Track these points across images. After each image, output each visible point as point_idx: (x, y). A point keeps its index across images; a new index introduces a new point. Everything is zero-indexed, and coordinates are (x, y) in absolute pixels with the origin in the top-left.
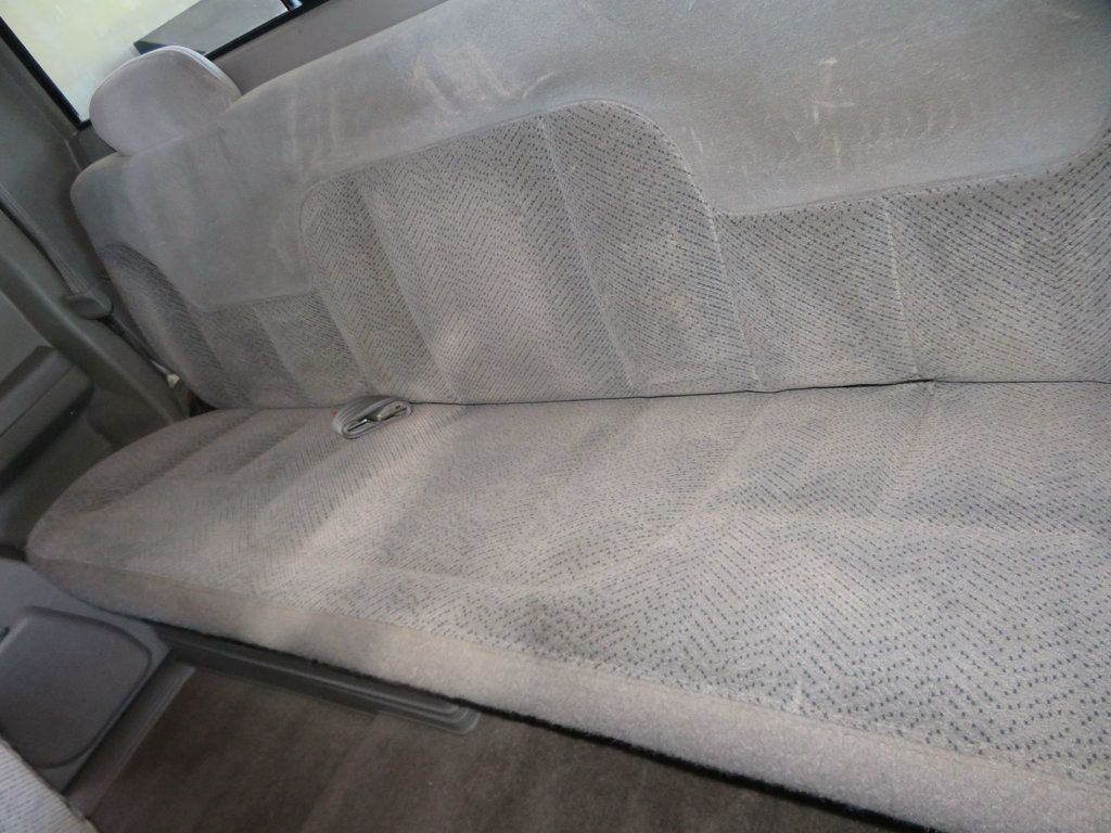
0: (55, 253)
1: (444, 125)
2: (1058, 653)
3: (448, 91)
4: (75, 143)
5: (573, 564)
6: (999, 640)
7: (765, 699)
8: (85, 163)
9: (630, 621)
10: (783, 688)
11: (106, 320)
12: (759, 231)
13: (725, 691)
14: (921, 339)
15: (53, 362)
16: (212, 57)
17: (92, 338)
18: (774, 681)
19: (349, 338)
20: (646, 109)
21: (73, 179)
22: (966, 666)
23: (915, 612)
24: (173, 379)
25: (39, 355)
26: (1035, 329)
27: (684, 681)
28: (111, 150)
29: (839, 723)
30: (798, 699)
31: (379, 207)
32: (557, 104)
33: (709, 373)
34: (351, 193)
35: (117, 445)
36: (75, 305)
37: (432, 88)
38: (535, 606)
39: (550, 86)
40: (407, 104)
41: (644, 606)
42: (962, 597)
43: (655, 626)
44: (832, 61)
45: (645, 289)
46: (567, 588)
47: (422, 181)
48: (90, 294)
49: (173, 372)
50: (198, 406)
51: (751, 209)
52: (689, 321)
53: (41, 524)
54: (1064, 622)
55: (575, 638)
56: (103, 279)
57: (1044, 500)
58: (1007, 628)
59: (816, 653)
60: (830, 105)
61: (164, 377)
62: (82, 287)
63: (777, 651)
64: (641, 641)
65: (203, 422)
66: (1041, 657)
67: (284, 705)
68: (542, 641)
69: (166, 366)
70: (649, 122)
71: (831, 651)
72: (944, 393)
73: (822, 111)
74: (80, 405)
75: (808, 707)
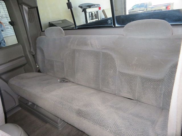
0: (31, 45)
1: (89, 48)
2: (141, 134)
3: (91, 45)
4: (40, 33)
5: (86, 107)
6: (135, 130)
7: (105, 129)
8: (40, 36)
9: (91, 115)
10: (107, 128)
11: (33, 56)
12: (123, 74)
13: (100, 127)
14: (138, 95)
15: (24, 58)
16: (64, 30)
17: (30, 57)
18: (106, 127)
19: (65, 69)
20: (114, 55)
21: (38, 37)
22: (130, 132)
23: (126, 124)
24: (38, 66)
25: (22, 57)
26: (152, 98)
27: (95, 124)
28: (45, 35)
29: (113, 134)
30: (109, 130)
31: (77, 55)
32: (104, 51)
33: (111, 90)
34: (74, 52)
35: (25, 72)
36: (30, 52)
37: (90, 44)
38: (79, 110)
39: (104, 49)
40: (86, 44)
41: (93, 114)
42: (132, 124)
43: (94, 116)
44: (136, 58)
45: (106, 76)
46: (84, 109)
47: (84, 54)
48: (33, 52)
49: (38, 65)
50: (39, 71)
51: (123, 71)
52: (111, 82)
53: (12, 79)
54: (143, 130)
55: (83, 115)
56: (35, 50)
57: (146, 118)
58: (136, 129)
59: (113, 125)
60: (135, 63)
61: (37, 66)
62: (32, 50)
63: (108, 124)
64: (91, 118)
65: (39, 74)
66: (139, 133)
67: (33, 118)
68: (78, 114)
69: (37, 64)
70: (114, 57)
71: (115, 125)
72: (140, 103)
73: (134, 63)
74: (24, 65)
75: (110, 131)
